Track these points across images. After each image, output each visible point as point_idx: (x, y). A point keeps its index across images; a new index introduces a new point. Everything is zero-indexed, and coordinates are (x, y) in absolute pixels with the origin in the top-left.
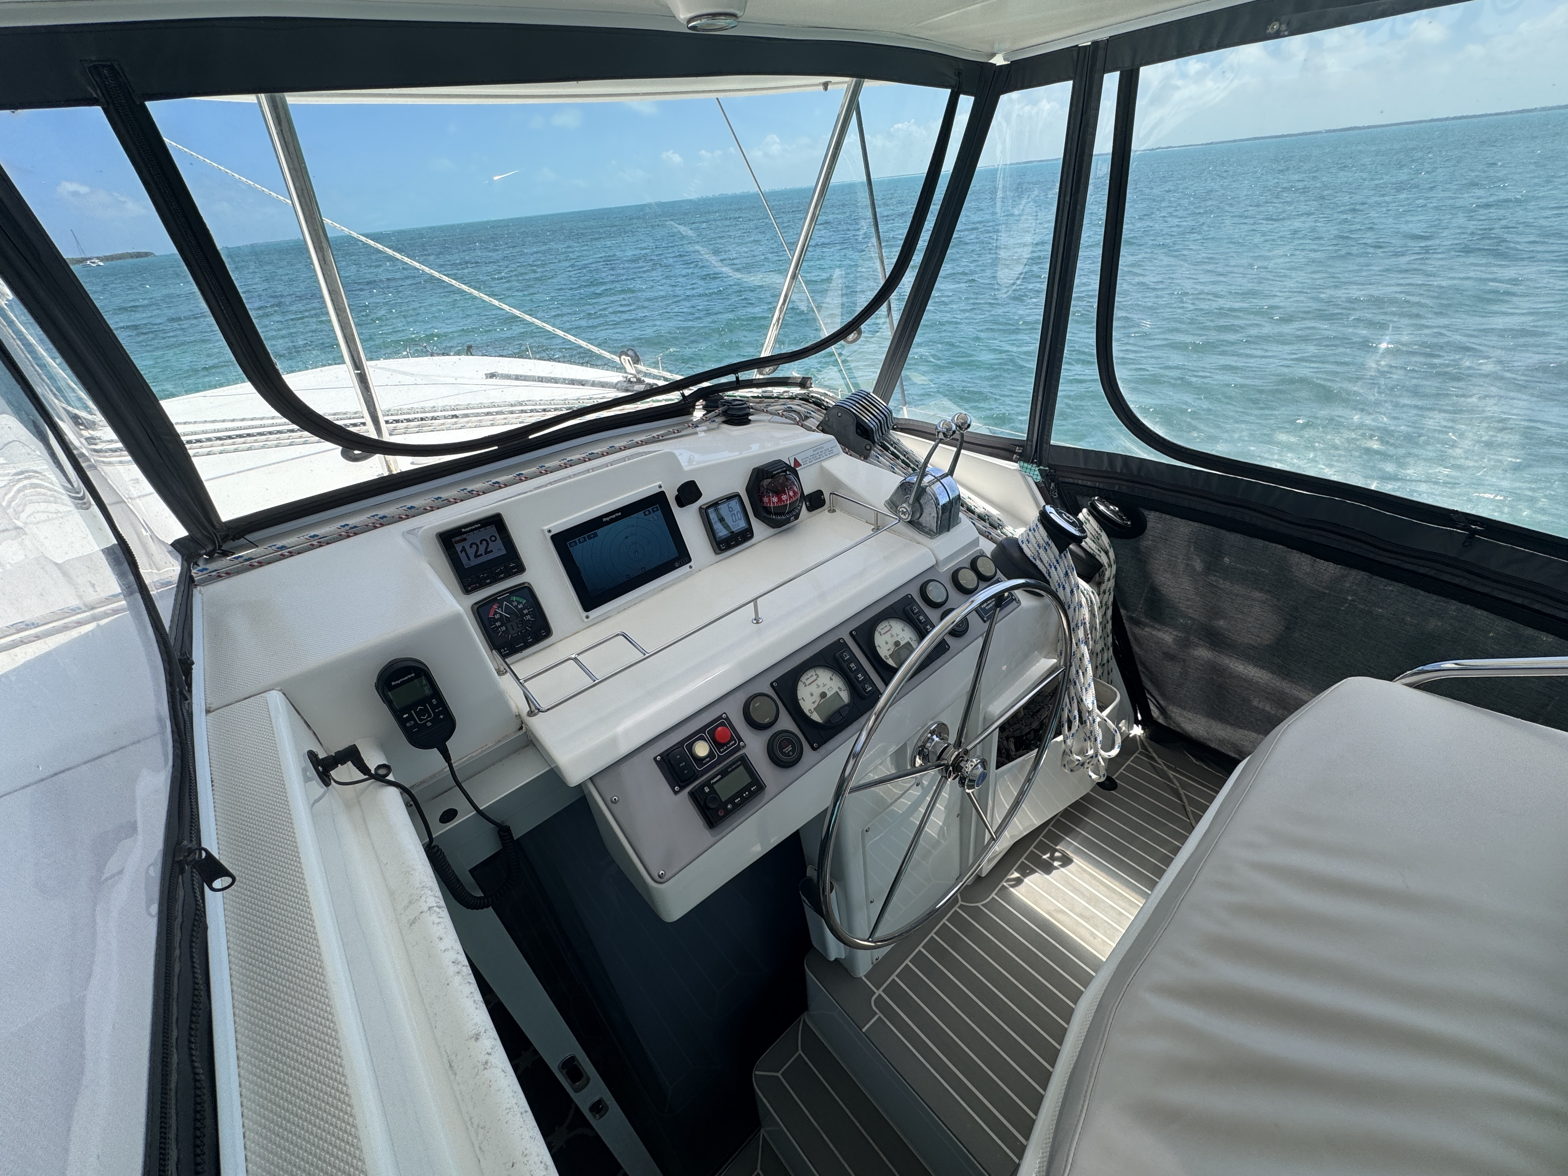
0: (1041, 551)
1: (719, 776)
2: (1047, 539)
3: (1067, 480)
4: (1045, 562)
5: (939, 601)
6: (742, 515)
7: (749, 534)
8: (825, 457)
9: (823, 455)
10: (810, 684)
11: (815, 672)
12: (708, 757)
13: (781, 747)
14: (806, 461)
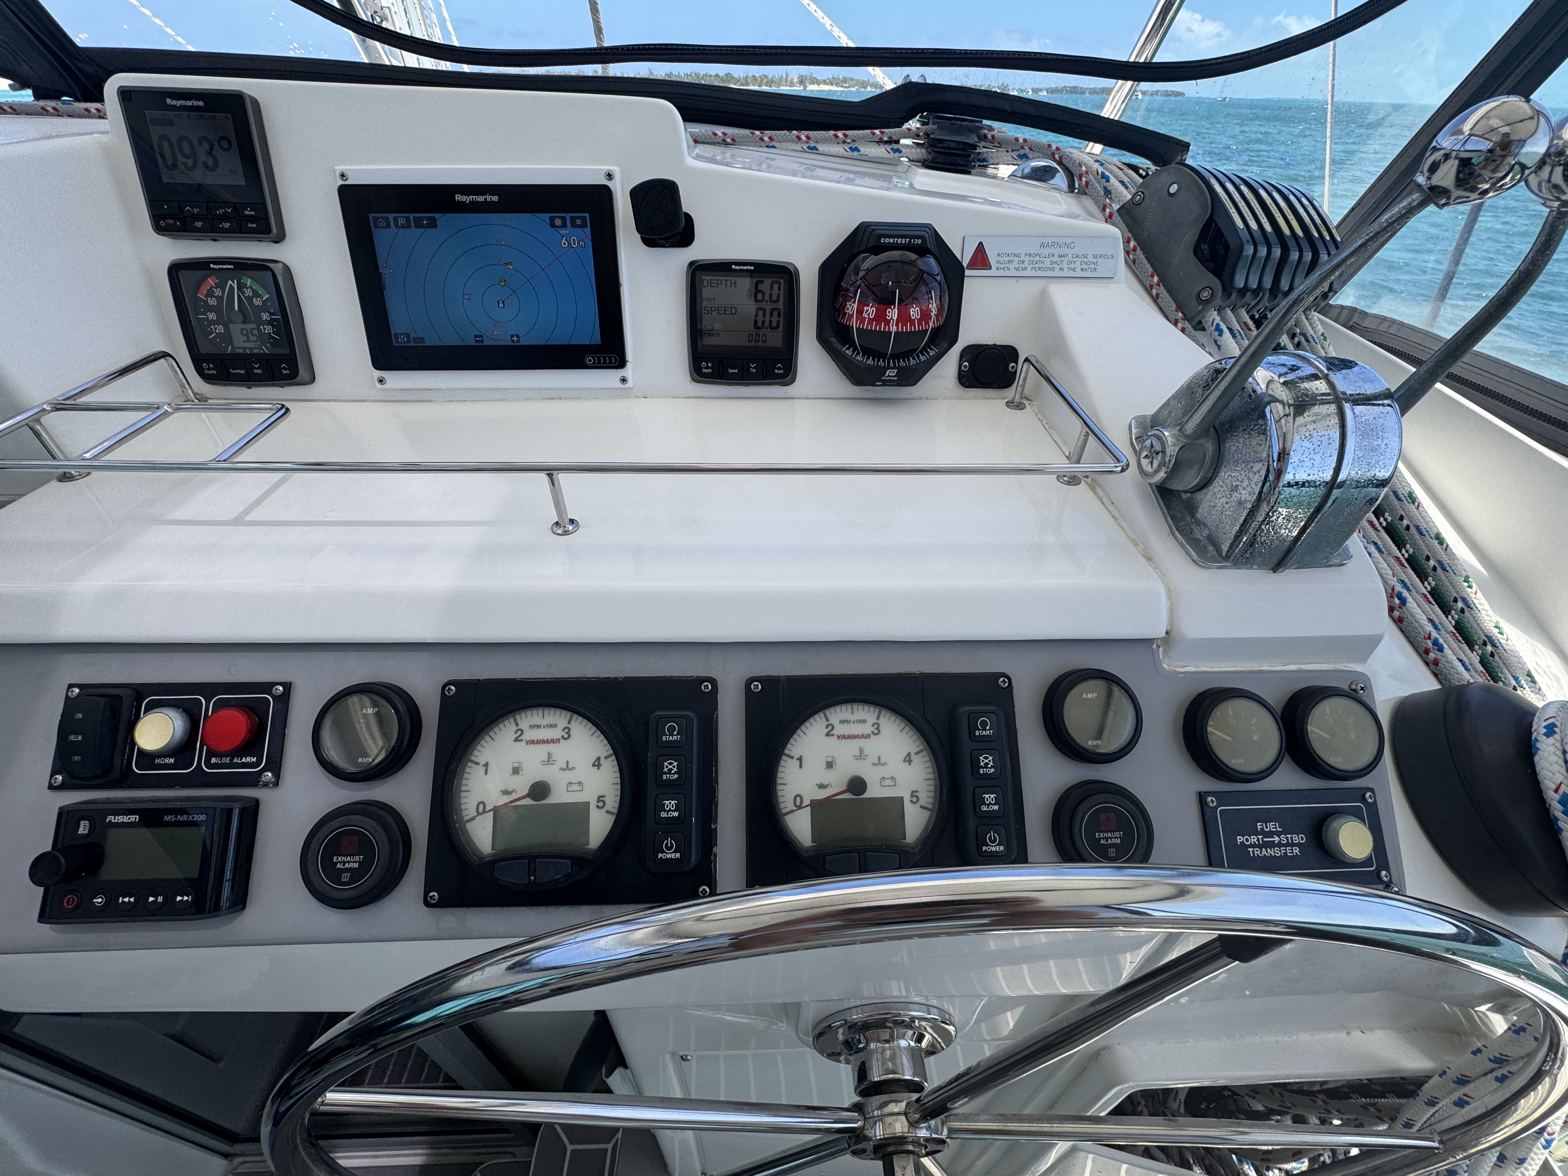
5: (1093, 746)
6: (781, 319)
7: (779, 369)
8: (1066, 273)
9: (1065, 266)
10: (532, 742)
11: (569, 722)
12: (170, 756)
13: (336, 846)
14: (1009, 262)
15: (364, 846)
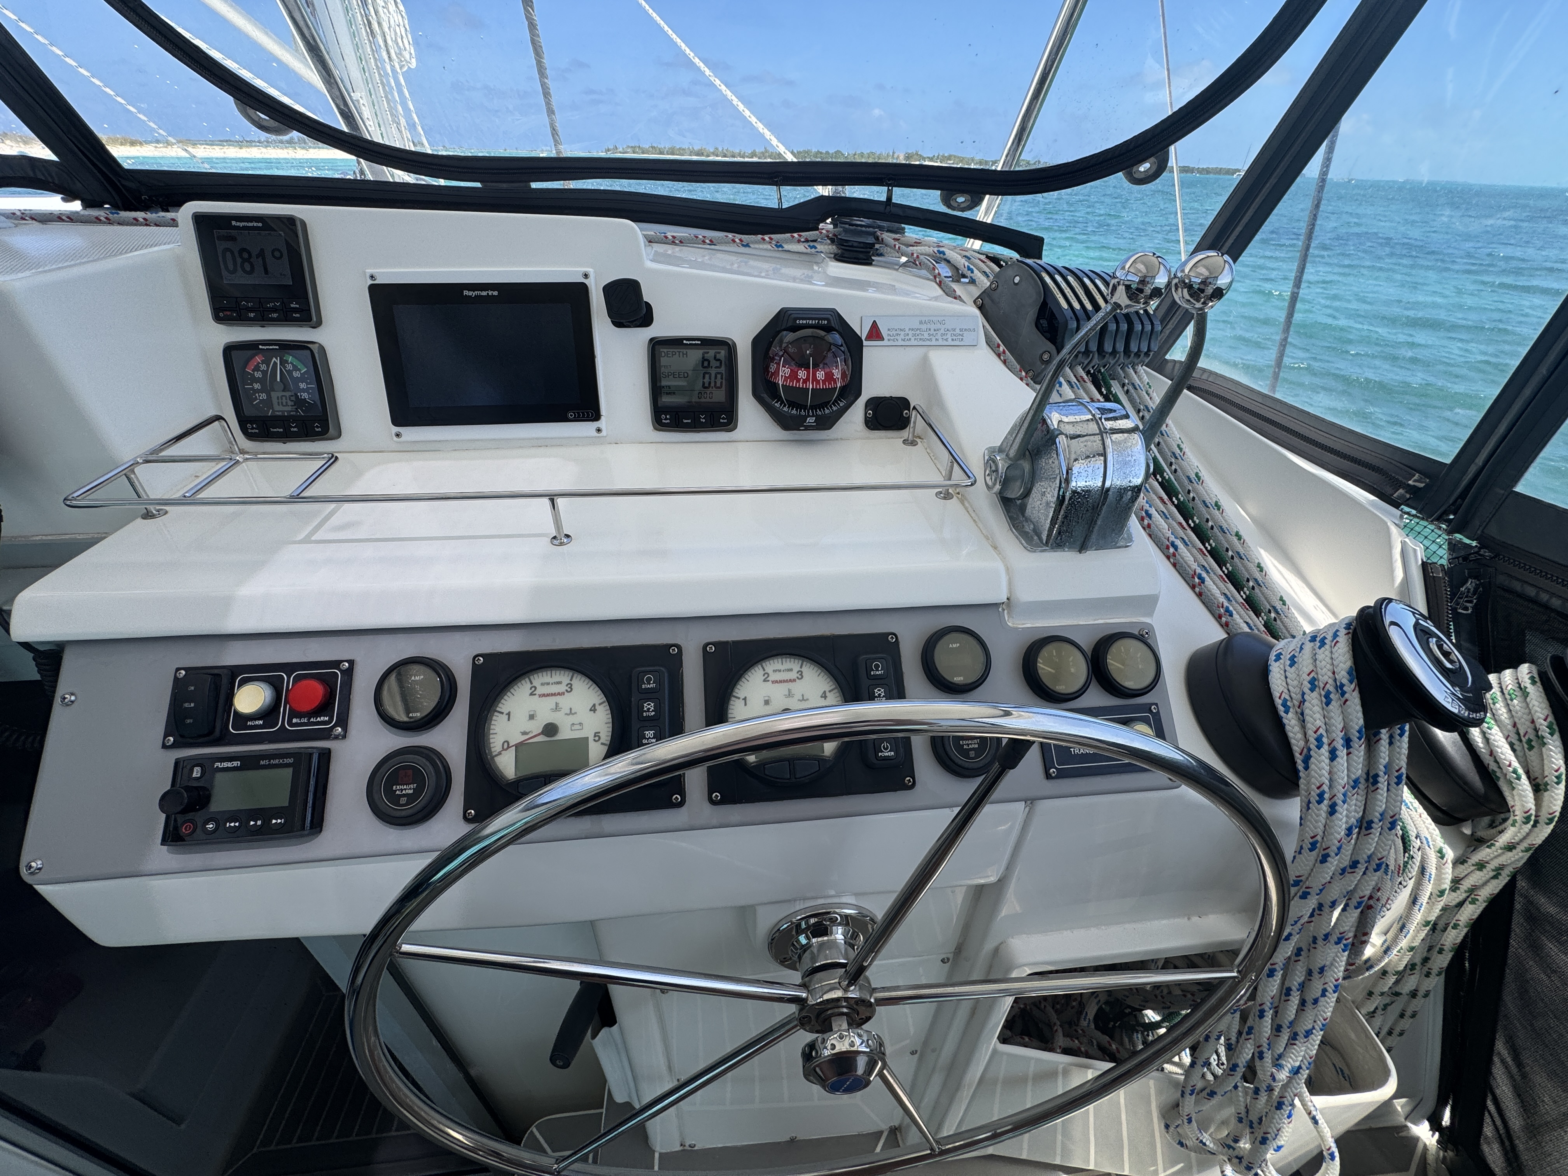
0: (1314, 701)
1: (236, 764)
2: (1343, 676)
3: (1517, 586)
4: (1311, 728)
5: (958, 679)
6: (724, 381)
7: (723, 418)
8: (940, 342)
9: (939, 337)
10: (544, 695)
11: (571, 680)
12: (259, 719)
13: (395, 778)
14: (897, 335)
15: (417, 777)
